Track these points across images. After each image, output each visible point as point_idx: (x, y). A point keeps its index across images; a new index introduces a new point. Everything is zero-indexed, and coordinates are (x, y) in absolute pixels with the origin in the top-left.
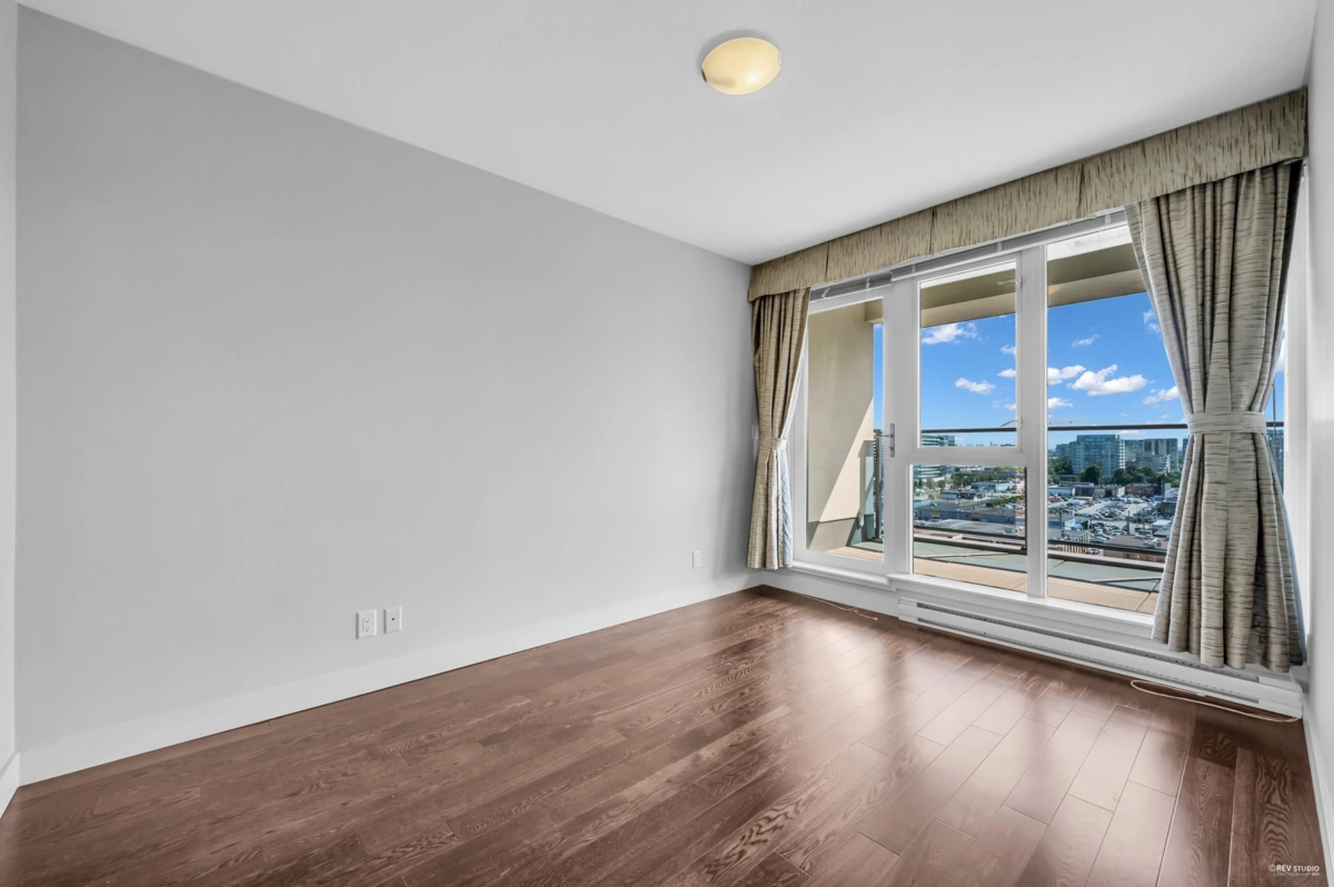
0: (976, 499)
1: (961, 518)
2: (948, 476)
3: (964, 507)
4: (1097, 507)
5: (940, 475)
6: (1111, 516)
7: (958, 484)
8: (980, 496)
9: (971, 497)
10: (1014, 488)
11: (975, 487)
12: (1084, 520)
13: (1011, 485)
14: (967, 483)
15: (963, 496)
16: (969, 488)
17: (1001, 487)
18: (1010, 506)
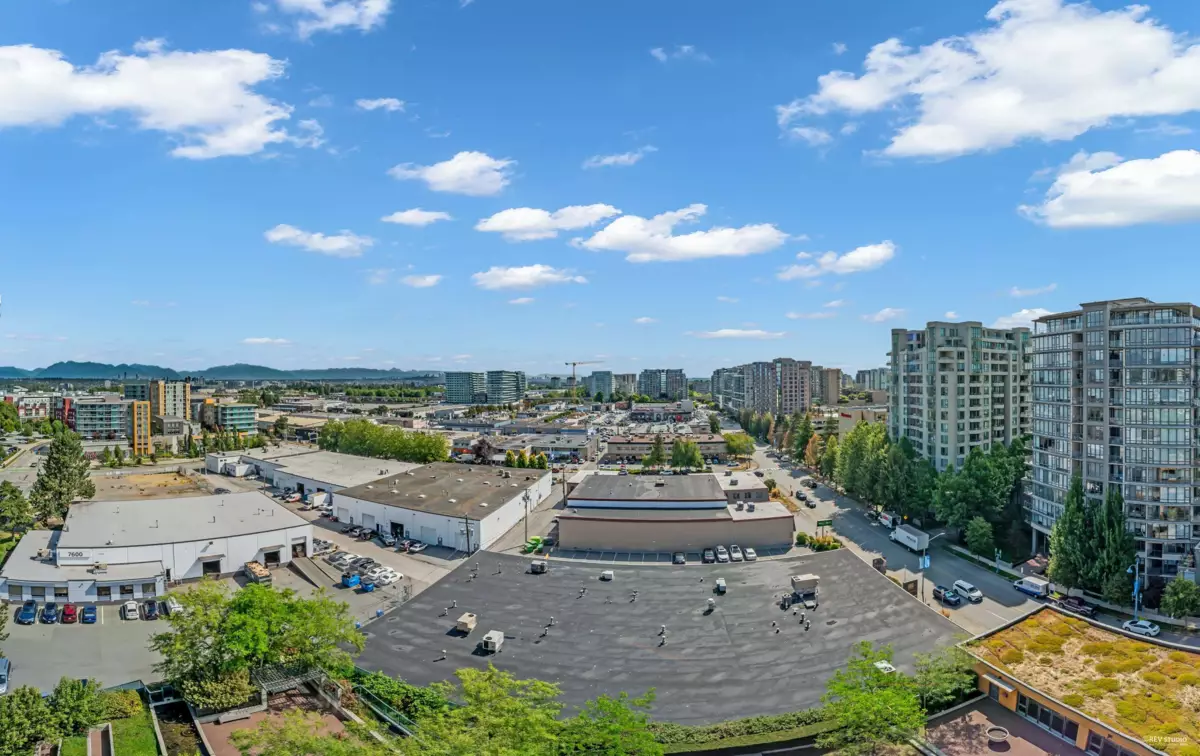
0: (538, 417)
1: (531, 432)
2: (522, 400)
3: (532, 424)
4: (602, 419)
5: (516, 400)
6: (610, 423)
7: (527, 407)
8: (540, 415)
9: (535, 416)
10: (560, 408)
11: (538, 409)
12: (597, 427)
13: (558, 405)
14: (533, 406)
15: (530, 415)
16: (534, 409)
17: (552, 407)
18: (557, 421)
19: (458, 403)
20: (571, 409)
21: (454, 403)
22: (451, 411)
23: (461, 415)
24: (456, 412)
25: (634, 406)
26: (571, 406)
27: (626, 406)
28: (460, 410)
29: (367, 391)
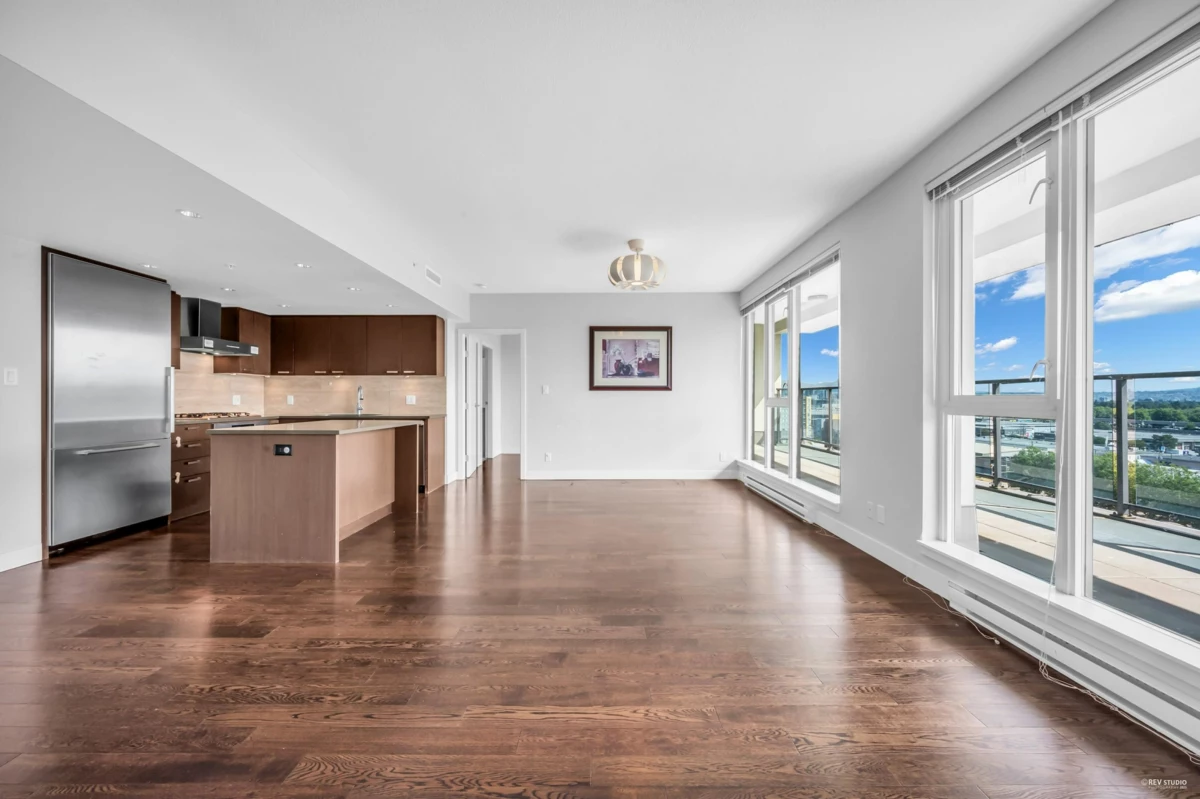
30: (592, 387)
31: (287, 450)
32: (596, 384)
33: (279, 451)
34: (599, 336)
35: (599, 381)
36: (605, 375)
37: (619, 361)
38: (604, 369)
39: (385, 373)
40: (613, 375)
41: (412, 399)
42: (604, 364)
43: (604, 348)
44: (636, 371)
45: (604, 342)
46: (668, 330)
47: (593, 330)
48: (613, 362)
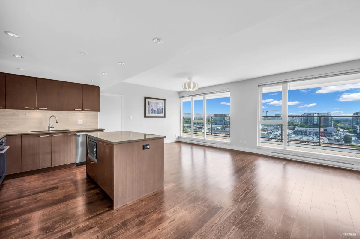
19: (219, 125)
20: (265, 128)
21: (218, 125)
22: (216, 127)
23: (220, 129)
24: (218, 128)
25: (297, 128)
26: (265, 127)
27: (292, 128)
28: (219, 127)
29: (187, 120)
30: (145, 117)
31: (148, 147)
32: (147, 116)
33: (145, 147)
34: (148, 100)
35: (147, 115)
36: (149, 113)
37: (153, 108)
38: (149, 111)
39: (74, 110)
40: (151, 113)
41: (80, 122)
42: (149, 109)
43: (149, 104)
44: (157, 112)
45: (149, 102)
46: (164, 100)
47: (145, 98)
48: (151, 109)
